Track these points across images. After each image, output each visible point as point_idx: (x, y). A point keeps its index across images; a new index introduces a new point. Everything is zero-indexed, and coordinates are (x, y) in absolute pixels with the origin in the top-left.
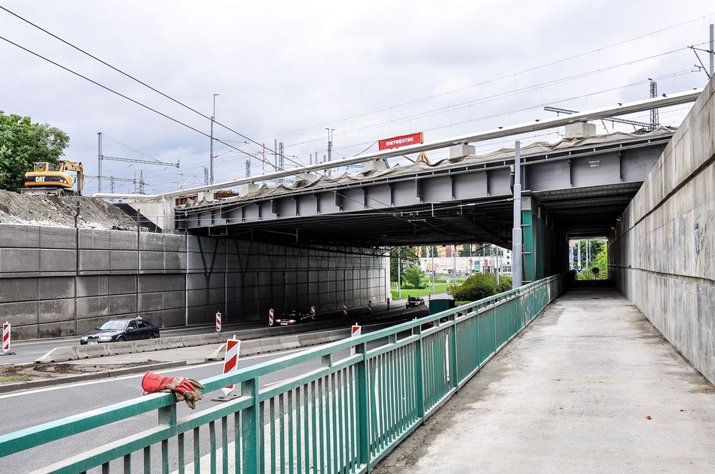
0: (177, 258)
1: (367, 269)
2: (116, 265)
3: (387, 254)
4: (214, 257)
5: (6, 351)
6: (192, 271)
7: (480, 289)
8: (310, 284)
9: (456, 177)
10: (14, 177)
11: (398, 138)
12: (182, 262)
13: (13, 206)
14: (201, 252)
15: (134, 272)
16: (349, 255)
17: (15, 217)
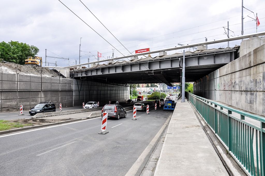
0: (71, 86)
1: (124, 90)
2: (53, 88)
3: (129, 86)
4: (81, 86)
5: (21, 114)
6: (75, 90)
7: (156, 96)
8: (108, 95)
9: (161, 62)
10: (22, 61)
11: (142, 50)
12: (72, 87)
13: (22, 69)
14: (78, 84)
15: (58, 90)
16: (119, 86)
17: (23, 73)
